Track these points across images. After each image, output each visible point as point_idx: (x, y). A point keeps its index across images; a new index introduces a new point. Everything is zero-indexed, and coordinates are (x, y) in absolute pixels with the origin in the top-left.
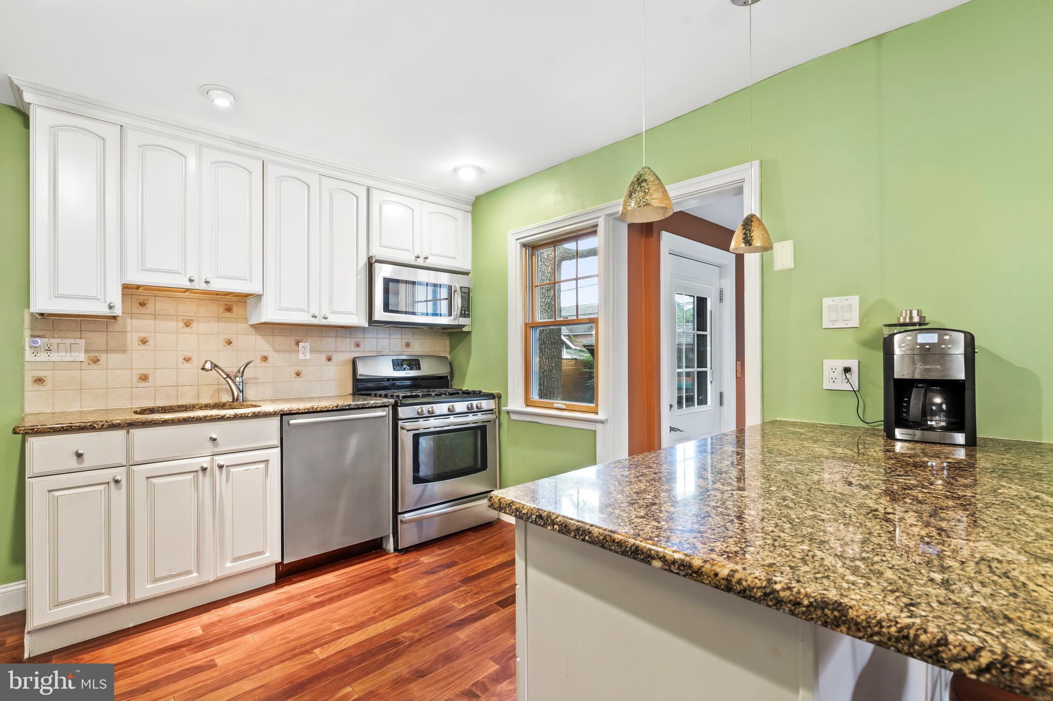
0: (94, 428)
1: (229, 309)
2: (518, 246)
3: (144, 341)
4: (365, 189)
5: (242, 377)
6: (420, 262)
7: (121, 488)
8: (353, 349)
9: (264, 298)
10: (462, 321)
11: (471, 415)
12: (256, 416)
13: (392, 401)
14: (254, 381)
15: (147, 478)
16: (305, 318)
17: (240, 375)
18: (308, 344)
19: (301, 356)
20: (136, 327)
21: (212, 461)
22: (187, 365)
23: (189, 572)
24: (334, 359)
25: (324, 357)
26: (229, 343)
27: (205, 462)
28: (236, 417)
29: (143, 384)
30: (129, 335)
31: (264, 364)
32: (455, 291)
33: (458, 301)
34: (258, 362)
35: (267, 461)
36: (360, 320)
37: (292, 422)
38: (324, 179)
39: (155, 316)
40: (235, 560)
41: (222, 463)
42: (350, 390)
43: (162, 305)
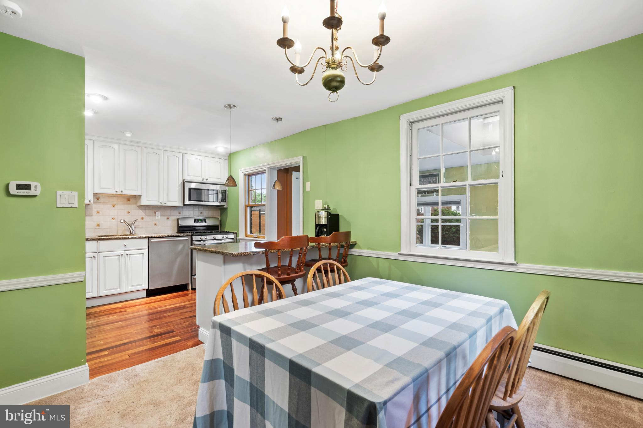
0: (88, 240)
1: (129, 200)
2: (243, 175)
3: (98, 212)
4: (181, 154)
5: (134, 225)
6: (205, 181)
7: (95, 259)
8: (178, 215)
9: (142, 197)
10: (222, 204)
11: (223, 240)
12: (139, 238)
13: (191, 234)
14: (138, 227)
15: (104, 257)
16: (157, 203)
17: (133, 224)
18: (159, 213)
19: (157, 217)
20: (96, 207)
21: (124, 253)
22: (113, 221)
23: (116, 289)
24: (170, 218)
25: (166, 218)
26: (129, 212)
27: (122, 252)
28: (132, 238)
29: (98, 227)
30: (93, 210)
31: (142, 220)
32: (219, 192)
33: (220, 195)
34: (140, 220)
35: (143, 253)
36: (180, 204)
37: (152, 240)
38: (165, 152)
39: (102, 203)
40: (132, 286)
41: (128, 253)
42: (176, 230)
43: (104, 199)
